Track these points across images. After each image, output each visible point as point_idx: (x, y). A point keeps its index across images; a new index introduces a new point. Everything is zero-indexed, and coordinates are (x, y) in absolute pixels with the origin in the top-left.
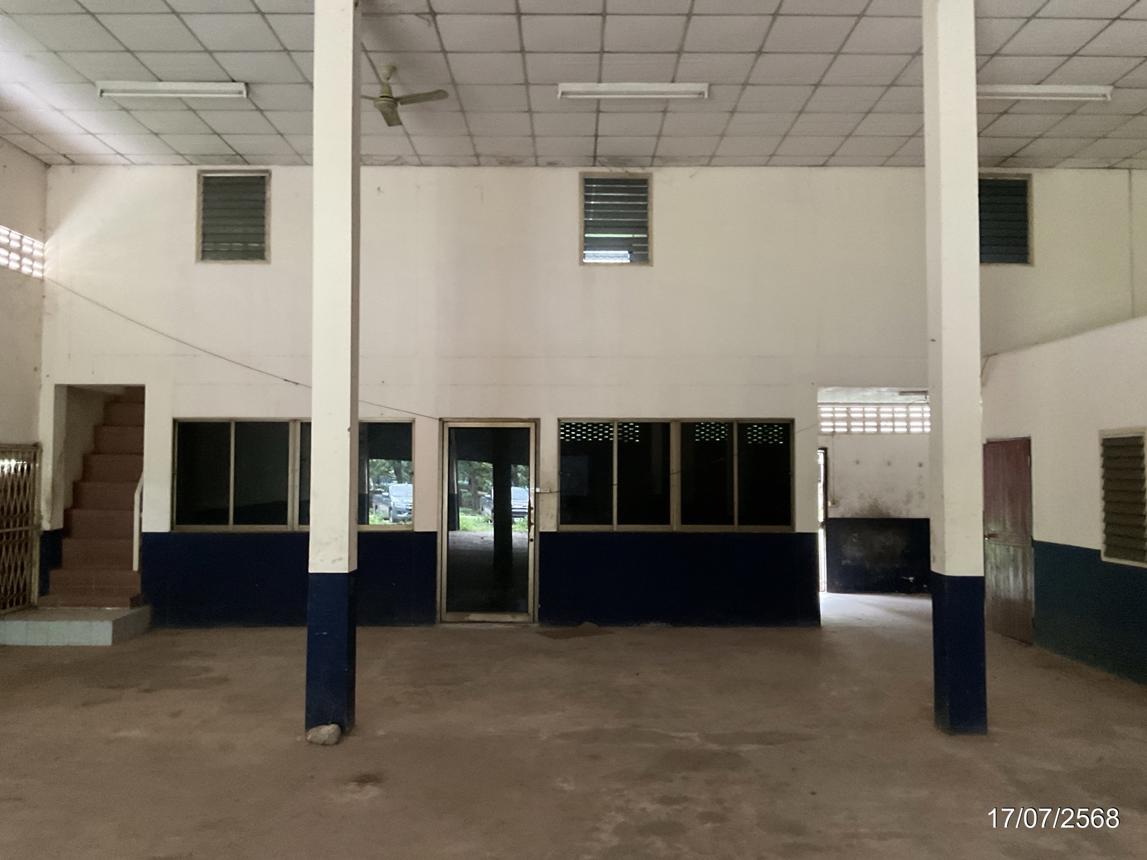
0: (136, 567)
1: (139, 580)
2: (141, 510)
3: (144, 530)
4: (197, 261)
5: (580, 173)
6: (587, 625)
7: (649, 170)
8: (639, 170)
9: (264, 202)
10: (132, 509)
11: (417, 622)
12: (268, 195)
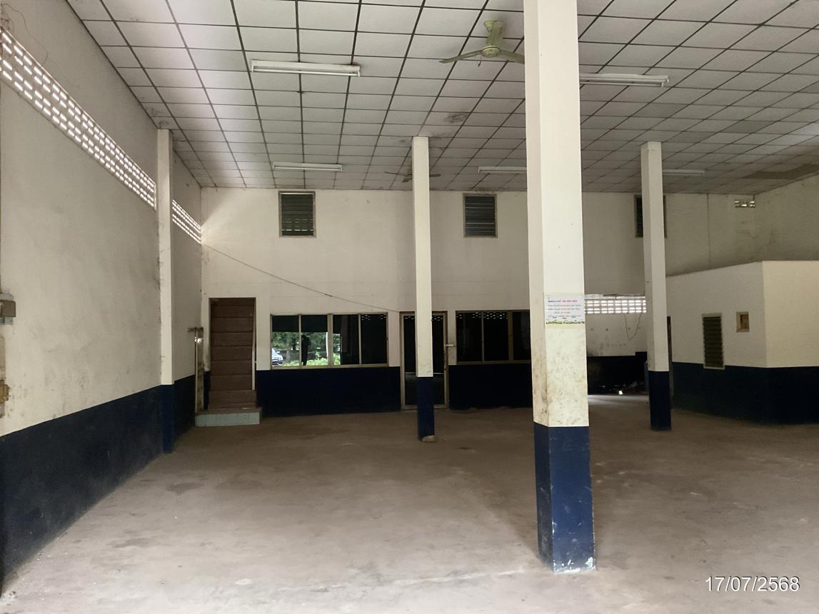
0: (253, 388)
1: (255, 394)
2: (256, 360)
3: (257, 369)
4: (280, 236)
5: (464, 194)
6: (472, 409)
7: (496, 192)
8: (490, 193)
9: (312, 207)
10: (251, 360)
11: (393, 410)
12: (314, 203)
